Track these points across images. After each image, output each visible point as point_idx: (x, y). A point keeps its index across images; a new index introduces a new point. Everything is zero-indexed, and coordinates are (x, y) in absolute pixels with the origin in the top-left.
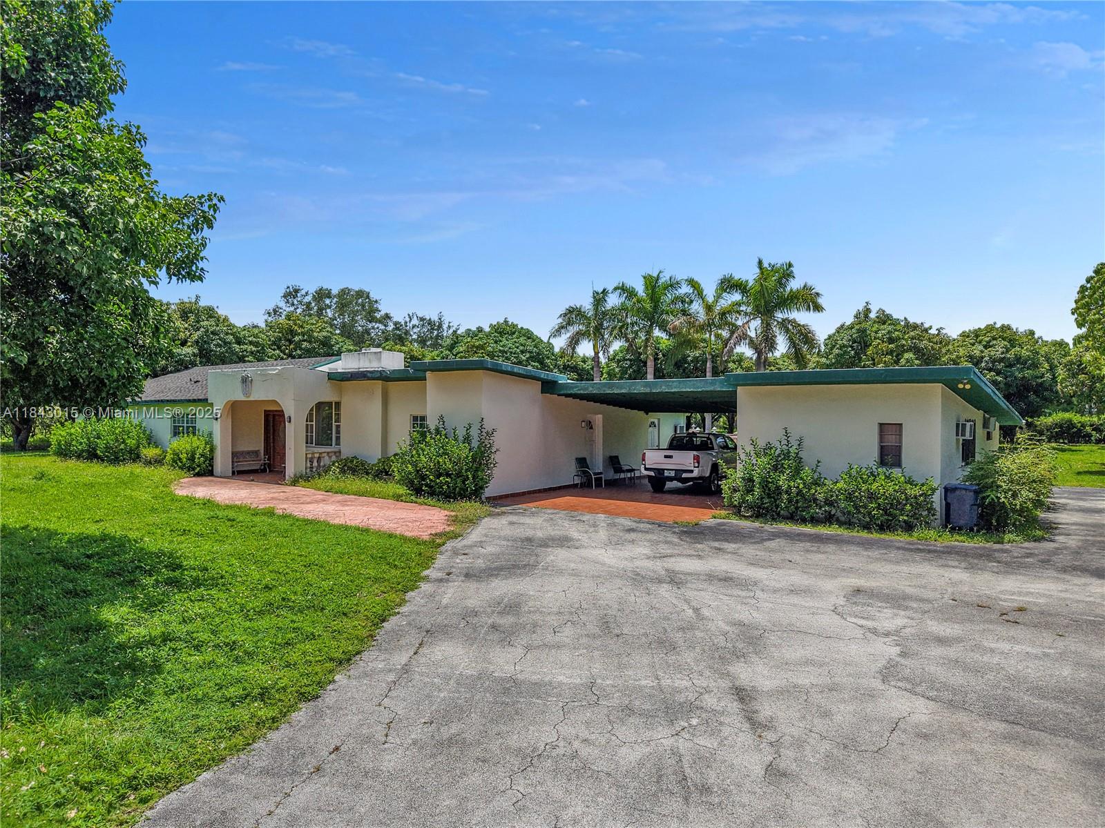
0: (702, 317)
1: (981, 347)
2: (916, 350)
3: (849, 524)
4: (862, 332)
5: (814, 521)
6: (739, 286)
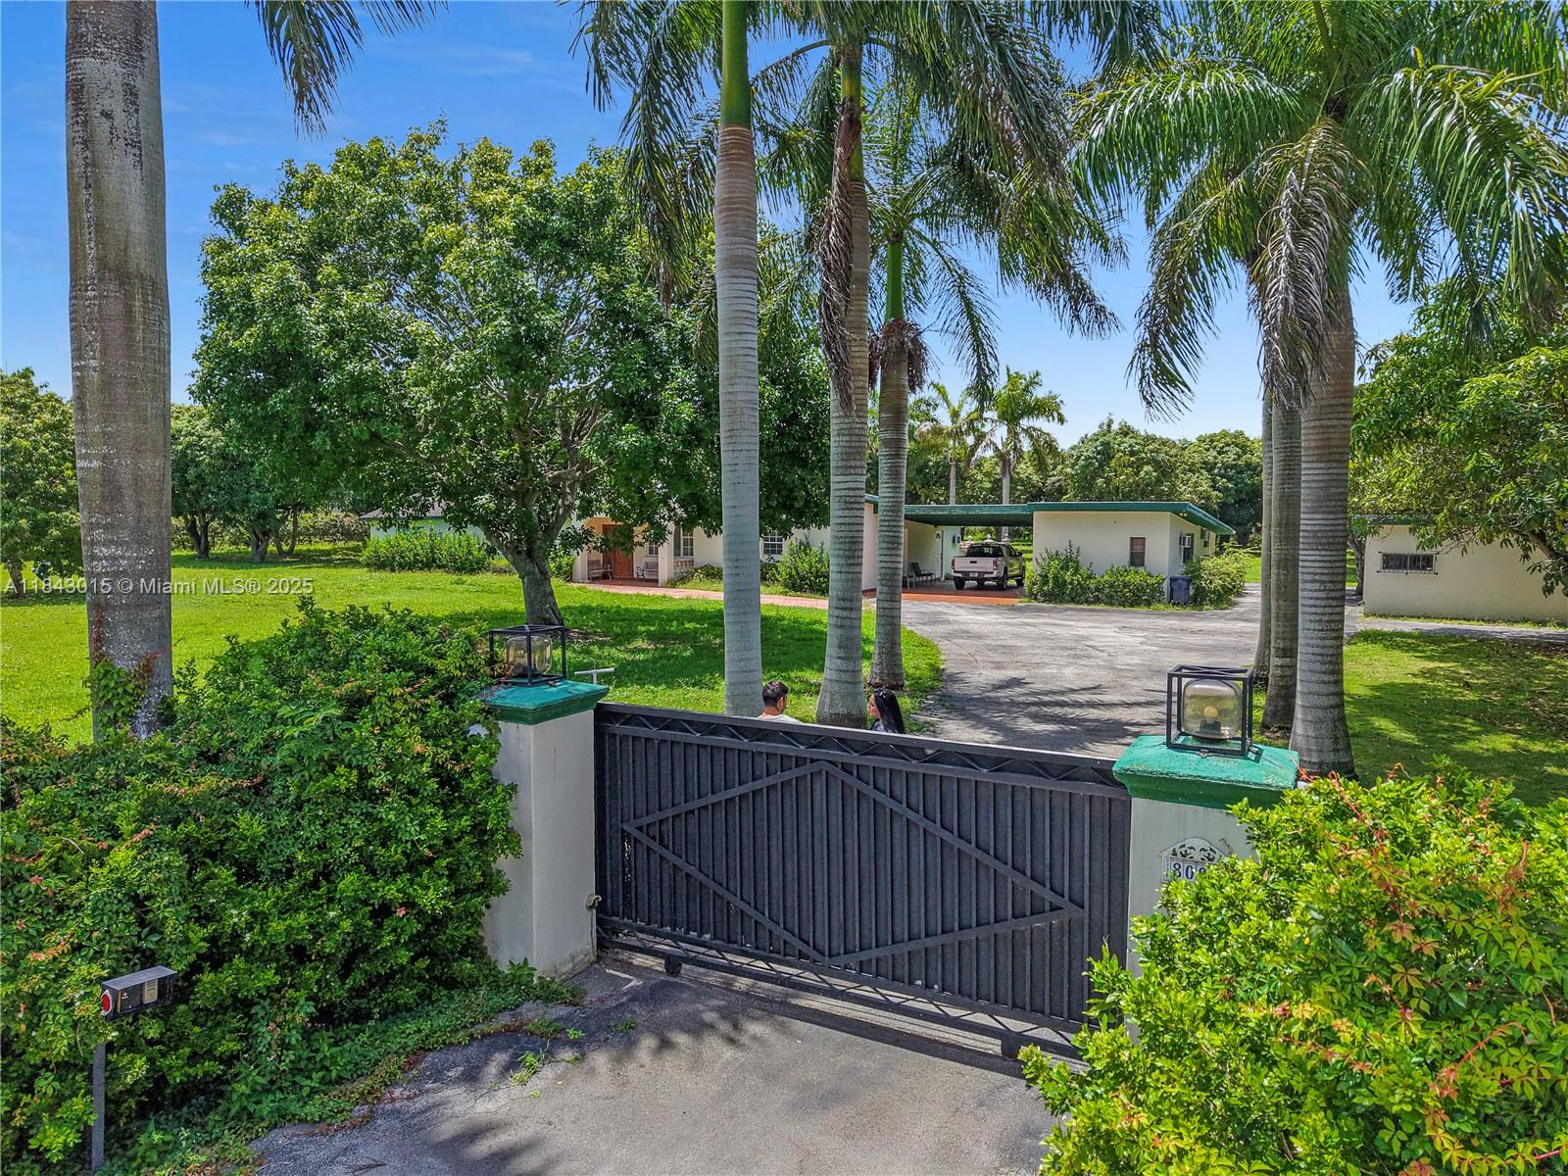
0: (946, 423)
1: (1215, 453)
2: (1153, 461)
3: (1112, 604)
4: (1106, 444)
5: (1089, 602)
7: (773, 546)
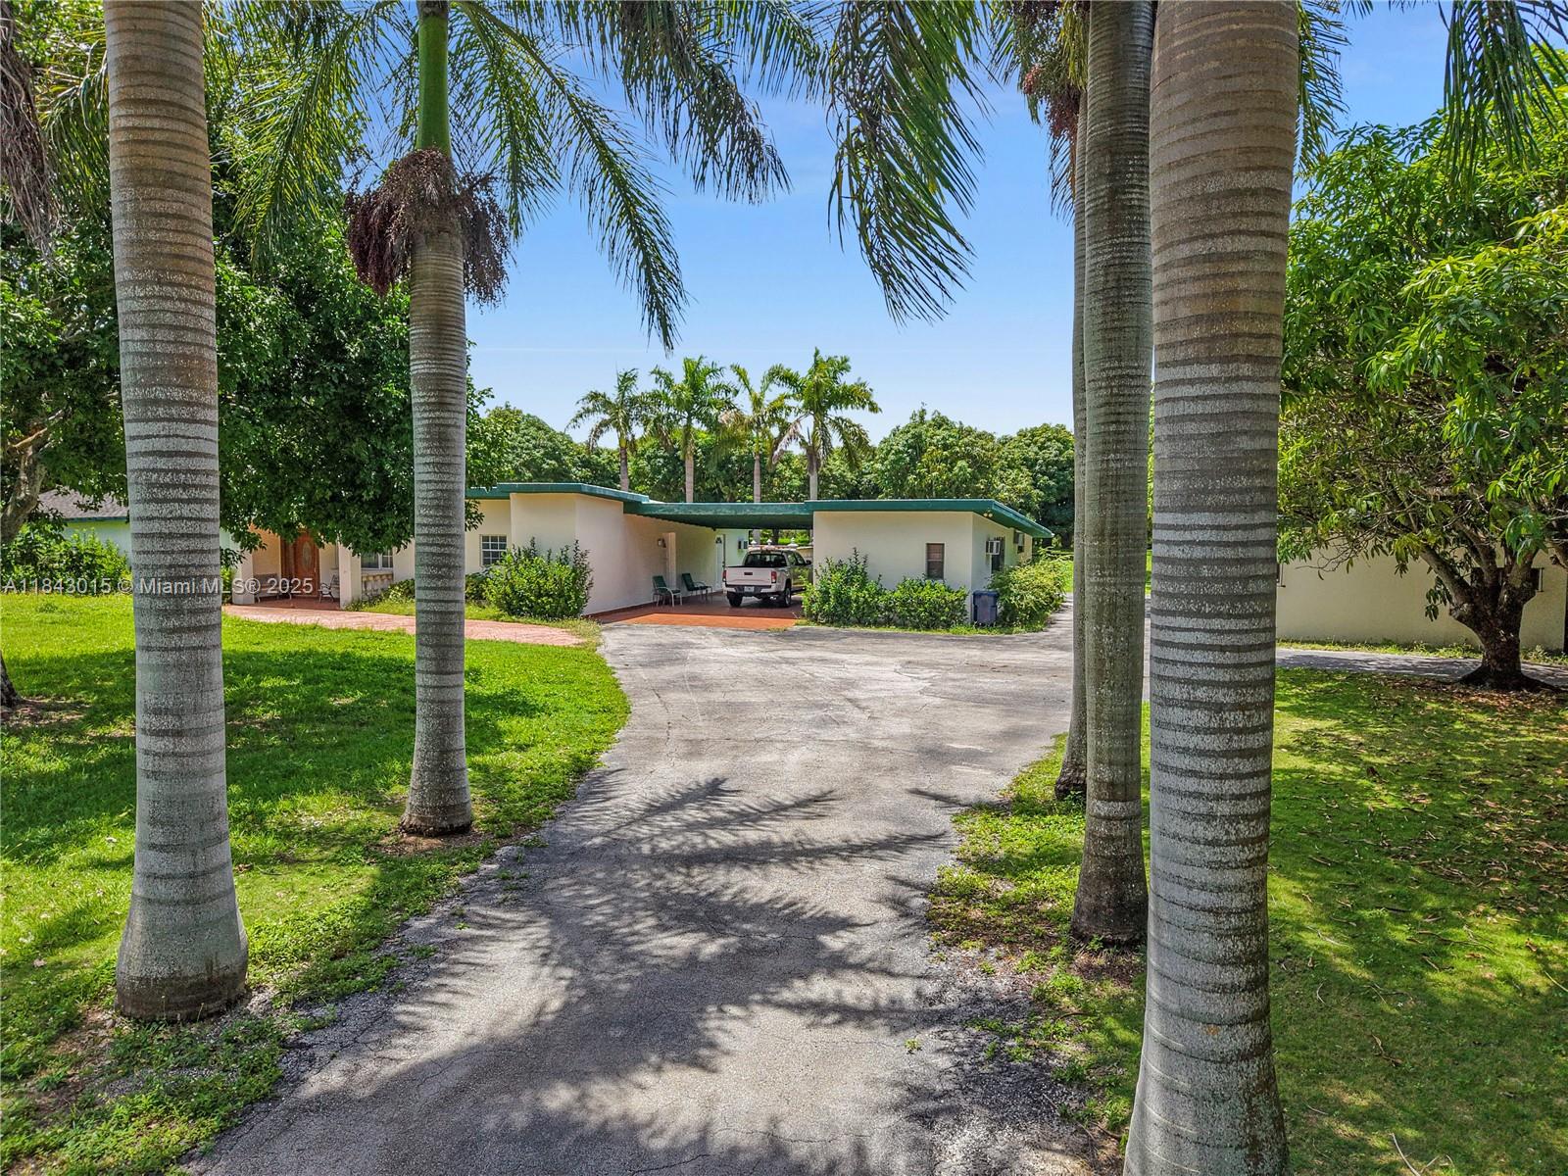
0: (748, 411)
1: (1036, 449)
2: (968, 456)
3: (904, 626)
4: (918, 437)
5: (877, 624)
6: (790, 379)
7: (496, 554)
